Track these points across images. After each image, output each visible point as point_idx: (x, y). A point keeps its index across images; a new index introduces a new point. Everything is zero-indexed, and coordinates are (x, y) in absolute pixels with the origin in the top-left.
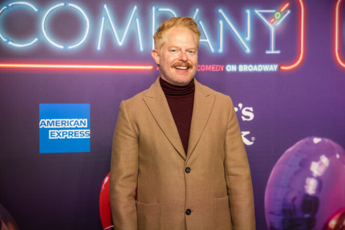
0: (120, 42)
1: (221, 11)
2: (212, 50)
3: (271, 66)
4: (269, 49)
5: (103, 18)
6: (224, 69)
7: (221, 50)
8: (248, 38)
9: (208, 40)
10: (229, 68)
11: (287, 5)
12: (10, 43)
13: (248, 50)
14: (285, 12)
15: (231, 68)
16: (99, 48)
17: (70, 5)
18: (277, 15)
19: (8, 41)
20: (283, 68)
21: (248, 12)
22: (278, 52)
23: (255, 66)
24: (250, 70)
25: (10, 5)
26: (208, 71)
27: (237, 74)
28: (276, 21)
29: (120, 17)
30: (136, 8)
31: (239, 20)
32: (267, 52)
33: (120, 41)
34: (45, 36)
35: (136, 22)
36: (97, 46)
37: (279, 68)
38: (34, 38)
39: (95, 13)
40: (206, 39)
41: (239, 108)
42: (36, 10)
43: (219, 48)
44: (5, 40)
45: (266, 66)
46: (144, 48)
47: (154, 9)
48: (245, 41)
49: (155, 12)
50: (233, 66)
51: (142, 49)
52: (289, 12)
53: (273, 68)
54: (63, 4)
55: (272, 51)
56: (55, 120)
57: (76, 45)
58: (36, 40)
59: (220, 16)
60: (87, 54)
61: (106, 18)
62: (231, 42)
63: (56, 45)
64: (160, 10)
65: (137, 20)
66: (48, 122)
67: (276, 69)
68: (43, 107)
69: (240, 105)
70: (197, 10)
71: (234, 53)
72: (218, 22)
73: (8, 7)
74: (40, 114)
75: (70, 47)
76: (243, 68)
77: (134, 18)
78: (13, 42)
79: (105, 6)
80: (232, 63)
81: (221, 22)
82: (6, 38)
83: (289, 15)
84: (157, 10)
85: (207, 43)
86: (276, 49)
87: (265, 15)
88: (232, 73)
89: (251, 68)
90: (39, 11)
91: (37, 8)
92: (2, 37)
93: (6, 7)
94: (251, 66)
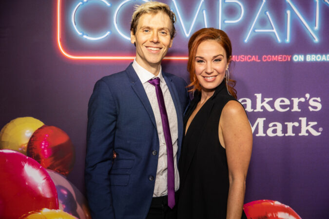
1: (288, 0)
2: (279, 40)
6: (291, 58)
7: (288, 40)
8: (317, 28)
9: (275, 31)
10: (296, 58)
12: (85, 37)
13: (316, 40)
15: (298, 58)
19: (83, 34)
21: (317, 1)
23: (324, 56)
24: (318, 60)
26: (275, 61)
27: (305, 64)
29: (188, 9)
31: (307, 9)
33: (188, 33)
34: (116, 29)
35: (203, 14)
38: (107, 32)
40: (273, 29)
41: (306, 98)
42: (108, 4)
43: (287, 38)
44: (80, 34)
47: (221, 0)
48: (313, 31)
49: (222, 3)
50: (300, 56)
58: (108, 33)
59: (287, 6)
63: (127, 38)
64: (227, 1)
65: (204, 12)
69: (308, 96)
70: (264, 1)
71: (301, 43)
72: (286, 12)
73: (83, 3)
76: (311, 58)
77: (201, 11)
78: (87, 35)
80: (299, 53)
81: (288, 12)
82: (81, 32)
84: (224, 1)
85: (274, 33)
88: (299, 63)
89: (319, 58)
90: (111, 5)
91: (110, 3)
92: (77, 30)
93: (81, 3)
94: (319, 56)
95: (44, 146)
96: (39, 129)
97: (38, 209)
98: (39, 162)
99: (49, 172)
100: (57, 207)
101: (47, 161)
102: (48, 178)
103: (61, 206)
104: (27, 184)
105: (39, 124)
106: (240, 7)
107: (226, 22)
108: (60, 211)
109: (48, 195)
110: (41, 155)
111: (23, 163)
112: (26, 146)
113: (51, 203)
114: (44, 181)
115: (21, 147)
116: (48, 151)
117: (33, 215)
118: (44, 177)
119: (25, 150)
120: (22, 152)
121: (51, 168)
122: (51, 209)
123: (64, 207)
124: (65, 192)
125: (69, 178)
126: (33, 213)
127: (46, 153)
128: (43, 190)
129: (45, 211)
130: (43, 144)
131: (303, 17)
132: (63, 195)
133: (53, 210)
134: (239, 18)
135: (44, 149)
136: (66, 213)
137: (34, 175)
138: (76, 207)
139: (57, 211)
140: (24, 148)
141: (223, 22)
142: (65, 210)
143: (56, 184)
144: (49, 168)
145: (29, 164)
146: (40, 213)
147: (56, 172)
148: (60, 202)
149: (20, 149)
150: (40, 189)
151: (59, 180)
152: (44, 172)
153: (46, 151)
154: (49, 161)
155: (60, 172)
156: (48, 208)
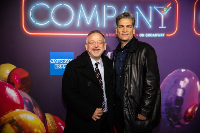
0: (88, 22)
1: (137, 7)
3: (162, 34)
4: (160, 26)
5: (80, 11)
6: (139, 35)
7: (137, 27)
8: (150, 21)
10: (141, 35)
11: (170, 4)
12: (37, 23)
13: (150, 27)
14: (169, 8)
16: (78, 25)
17: (65, 5)
18: (165, 9)
19: (36, 22)
20: (167, 35)
21: (151, 7)
22: (165, 27)
23: (154, 34)
24: (151, 36)
25: (37, 5)
27: (145, 38)
28: (164, 12)
29: (88, 10)
30: (96, 6)
31: (146, 12)
32: (160, 27)
34: (53, 19)
35: (96, 13)
36: (77, 25)
37: (165, 35)
38: (48, 21)
39: (76, 9)
42: (49, 7)
43: (136, 25)
44: (34, 22)
45: (159, 34)
46: (100, 25)
47: (105, 6)
48: (149, 22)
49: (105, 8)
50: (143, 34)
51: (99, 26)
52: (171, 8)
53: (162, 35)
54: (61, 4)
55: (162, 27)
56: (57, 60)
57: (67, 24)
58: (49, 22)
59: (136, 10)
60: (72, 28)
61: (82, 11)
62: (142, 22)
63: (58, 24)
64: (107, 7)
65: (97, 12)
66: (54, 60)
67: (164, 36)
68: (52, 53)
70: (126, 7)
72: (136, 13)
73: (36, 6)
74: (51, 57)
75: (64, 25)
76: (148, 35)
77: (95, 11)
78: (38, 23)
79: (81, 5)
80: (142, 33)
81: (137, 13)
82: (34, 21)
83: (171, 9)
84: (106, 7)
86: (164, 26)
87: (159, 9)
88: (142, 38)
89: (151, 35)
90: (50, 8)
91: (49, 6)
92: (33, 20)
93: (35, 6)
94: (151, 34)
95: (16, 78)
96: (14, 69)
97: (14, 109)
98: (14, 86)
99: (19, 91)
100: (23, 108)
101: (18, 85)
102: (19, 94)
103: (25, 108)
104: (8, 97)
105: (13, 67)
106: (114, 10)
107: (107, 17)
108: (25, 110)
109: (19, 102)
110: (15, 83)
111: (5, 87)
112: (7, 78)
113: (20, 107)
114: (17, 95)
115: (4, 78)
116: (18, 81)
117: (11, 112)
118: (16, 93)
119: (6, 80)
120: (5, 81)
121: (20, 89)
122: (20, 109)
123: (27, 108)
124: (27, 101)
125: (29, 94)
126: (11, 111)
127: (17, 82)
128: (16, 100)
129: (17, 110)
130: (16, 77)
131: (144, 15)
132: (26, 102)
133: (21, 110)
134: (114, 15)
135: (16, 80)
136: (28, 111)
137: (11, 93)
138: (33, 108)
139: (23, 110)
140: (6, 79)
141: (106, 17)
142: (27, 110)
143: (22, 97)
144: (19, 89)
145: (9, 87)
146: (14, 111)
147: (23, 91)
148: (25, 106)
149: (4, 80)
150: (14, 99)
151: (24, 95)
152: (16, 91)
153: (17, 80)
154: (19, 85)
155: (24, 91)
156: (19, 109)
